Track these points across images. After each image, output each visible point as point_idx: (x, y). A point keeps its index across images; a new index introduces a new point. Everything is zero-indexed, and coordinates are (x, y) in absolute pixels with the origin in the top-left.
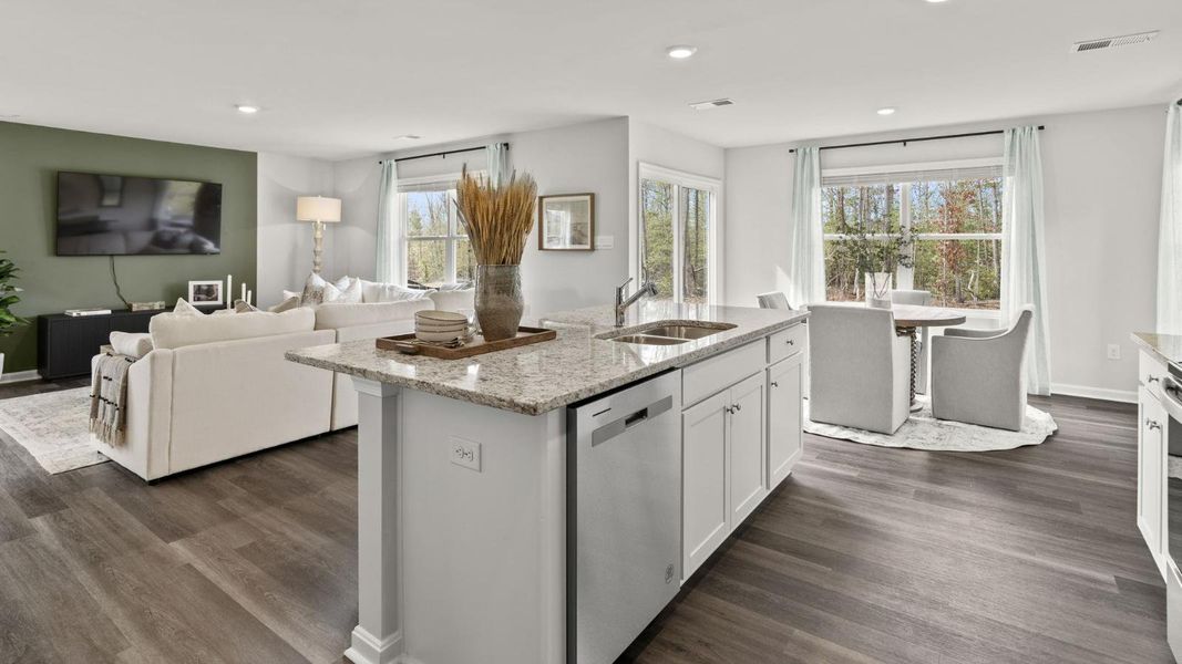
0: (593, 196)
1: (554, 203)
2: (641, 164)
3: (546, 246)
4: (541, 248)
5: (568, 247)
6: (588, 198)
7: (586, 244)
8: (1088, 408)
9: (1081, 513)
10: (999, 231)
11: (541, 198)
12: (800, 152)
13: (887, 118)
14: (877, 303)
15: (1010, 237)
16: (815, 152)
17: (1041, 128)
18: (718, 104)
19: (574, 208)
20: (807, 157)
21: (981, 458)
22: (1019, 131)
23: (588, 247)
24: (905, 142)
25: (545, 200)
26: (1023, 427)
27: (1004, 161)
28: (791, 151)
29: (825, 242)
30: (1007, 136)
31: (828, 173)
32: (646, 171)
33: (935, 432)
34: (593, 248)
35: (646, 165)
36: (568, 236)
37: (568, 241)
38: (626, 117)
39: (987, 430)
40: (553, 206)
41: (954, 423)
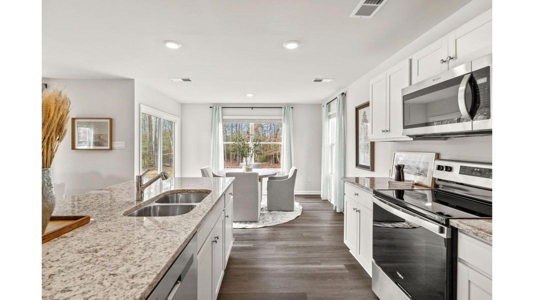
0: (111, 120)
1: (83, 122)
2: (141, 105)
3: (77, 147)
4: (73, 148)
5: (92, 147)
6: (108, 121)
7: (107, 146)
8: (306, 198)
9: (323, 240)
10: (281, 141)
11: (73, 119)
12: (214, 108)
13: (250, 98)
14: (248, 169)
15: (284, 143)
16: (220, 109)
17: (292, 108)
18: (184, 80)
19: (97, 126)
20: (217, 110)
21: (287, 225)
22: (286, 108)
23: (108, 148)
24: (252, 108)
25: (76, 121)
26: (295, 209)
27: (282, 118)
28: (211, 107)
29: (224, 145)
30: (283, 109)
31: (225, 117)
32: (144, 109)
33: (270, 217)
34: (111, 148)
35: (144, 106)
36: (92, 141)
37: (92, 144)
38: (134, 80)
39: (286, 212)
40: (82, 124)
41: (274, 212)
